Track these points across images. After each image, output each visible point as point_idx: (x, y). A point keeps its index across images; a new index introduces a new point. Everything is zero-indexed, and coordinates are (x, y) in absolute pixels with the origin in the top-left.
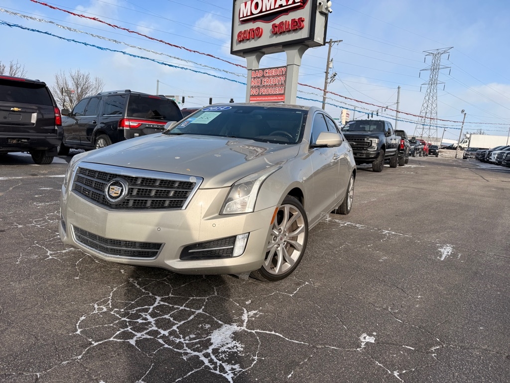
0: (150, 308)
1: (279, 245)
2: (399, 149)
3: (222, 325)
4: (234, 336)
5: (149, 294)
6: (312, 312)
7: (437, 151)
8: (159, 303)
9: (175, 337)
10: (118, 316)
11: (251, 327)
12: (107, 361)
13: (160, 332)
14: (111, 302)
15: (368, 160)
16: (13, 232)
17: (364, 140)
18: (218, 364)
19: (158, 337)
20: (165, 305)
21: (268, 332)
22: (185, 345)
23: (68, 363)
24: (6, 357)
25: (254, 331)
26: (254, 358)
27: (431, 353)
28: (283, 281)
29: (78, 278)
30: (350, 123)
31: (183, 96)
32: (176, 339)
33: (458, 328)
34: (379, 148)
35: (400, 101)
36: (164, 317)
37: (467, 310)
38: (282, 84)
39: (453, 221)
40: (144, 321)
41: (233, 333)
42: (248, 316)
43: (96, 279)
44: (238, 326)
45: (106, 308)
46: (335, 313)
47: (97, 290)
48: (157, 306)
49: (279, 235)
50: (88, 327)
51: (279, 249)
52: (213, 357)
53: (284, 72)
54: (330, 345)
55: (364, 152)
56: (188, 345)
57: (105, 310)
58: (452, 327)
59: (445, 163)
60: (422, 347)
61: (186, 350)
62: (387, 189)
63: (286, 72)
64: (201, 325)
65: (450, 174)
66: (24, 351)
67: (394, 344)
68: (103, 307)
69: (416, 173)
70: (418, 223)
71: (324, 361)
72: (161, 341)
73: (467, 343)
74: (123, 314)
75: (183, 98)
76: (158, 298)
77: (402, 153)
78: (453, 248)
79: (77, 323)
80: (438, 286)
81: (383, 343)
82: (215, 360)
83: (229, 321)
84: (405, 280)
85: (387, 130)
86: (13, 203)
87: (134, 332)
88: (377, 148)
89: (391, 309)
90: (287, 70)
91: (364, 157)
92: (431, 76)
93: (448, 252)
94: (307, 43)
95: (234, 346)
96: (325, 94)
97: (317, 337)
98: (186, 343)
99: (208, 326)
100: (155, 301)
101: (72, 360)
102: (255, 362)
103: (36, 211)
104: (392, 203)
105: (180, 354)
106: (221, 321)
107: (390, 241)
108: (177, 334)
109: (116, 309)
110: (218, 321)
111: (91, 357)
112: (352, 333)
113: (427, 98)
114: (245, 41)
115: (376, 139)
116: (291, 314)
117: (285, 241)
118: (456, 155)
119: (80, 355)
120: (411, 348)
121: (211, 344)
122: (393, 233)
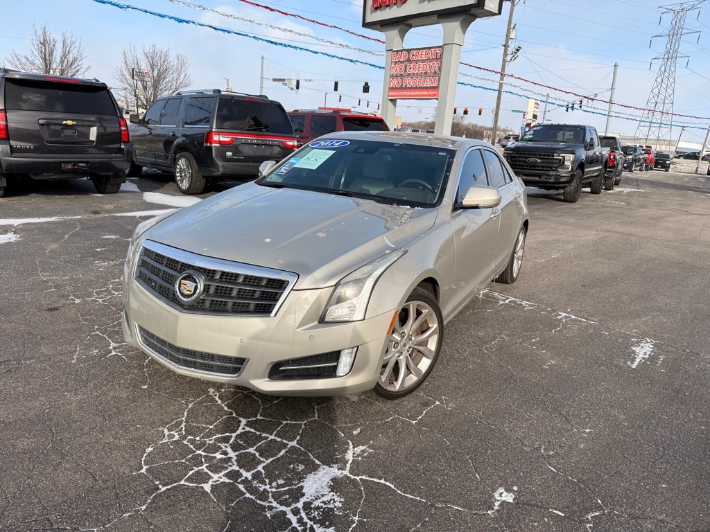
0: (232, 436)
1: (402, 353)
2: (605, 166)
3: (319, 466)
4: (332, 484)
5: (232, 414)
6: (438, 451)
7: (668, 162)
8: (244, 429)
9: (260, 482)
10: (192, 447)
11: (356, 472)
12: (175, 516)
13: (241, 474)
14: (185, 426)
15: (557, 185)
16: (69, 310)
17: (553, 156)
18: (308, 526)
19: (239, 480)
20: (251, 432)
21: (376, 480)
22: (270, 494)
23: (130, 516)
24: (60, 504)
25: (358, 478)
26: (354, 518)
27: (586, 522)
28: (406, 398)
29: (146, 387)
30: (535, 129)
31: (298, 79)
32: (260, 485)
33: (631, 484)
34: (575, 168)
35: (616, 86)
36: (247, 451)
37: (650, 454)
38: (435, 73)
39: (665, 295)
40: (223, 456)
41: (332, 480)
42: (354, 454)
43: (168, 389)
44: (339, 470)
45: (179, 435)
46: (468, 454)
47: (168, 407)
48: (241, 433)
49: (401, 341)
50: (156, 463)
51: (401, 357)
52: (303, 515)
53: (437, 55)
54: (453, 504)
55: (551, 173)
56: (274, 495)
57: (177, 437)
58: (623, 482)
59: (677, 183)
60: (576, 512)
61: (271, 502)
62: (579, 235)
63: (441, 55)
64: (292, 466)
65: (680, 205)
66: (79, 497)
67: (538, 506)
68: (176, 434)
69: (629, 204)
70: (613, 299)
71: (442, 528)
72: (241, 487)
73: (639, 509)
74: (198, 445)
75: (298, 82)
76: (244, 421)
77: (611, 172)
78: (655, 345)
79: (142, 457)
80: (619, 412)
81: (524, 504)
82: (306, 519)
83: (329, 462)
84: (574, 401)
85: (588, 141)
86: (69, 261)
87: (210, 473)
88: (572, 168)
89: (544, 449)
90: (443, 52)
91: (552, 180)
92: (669, 46)
93: (646, 353)
94: (473, 11)
95: (331, 500)
96: (502, 79)
97: (438, 491)
98: (272, 492)
99: (301, 467)
100: (239, 426)
101: (135, 511)
102: (354, 525)
103: (97, 276)
104: (581, 262)
105: (263, 508)
106: (318, 460)
107: (566, 331)
108: (262, 478)
109: (190, 437)
110: (314, 459)
111: (157, 509)
112: (484, 487)
113: (659, 80)
114: (383, 8)
115: (571, 155)
116: (410, 454)
117: (410, 347)
118: (697, 168)
119: (144, 504)
120: (560, 514)
121: (303, 495)
122: (573, 317)
